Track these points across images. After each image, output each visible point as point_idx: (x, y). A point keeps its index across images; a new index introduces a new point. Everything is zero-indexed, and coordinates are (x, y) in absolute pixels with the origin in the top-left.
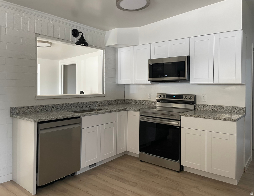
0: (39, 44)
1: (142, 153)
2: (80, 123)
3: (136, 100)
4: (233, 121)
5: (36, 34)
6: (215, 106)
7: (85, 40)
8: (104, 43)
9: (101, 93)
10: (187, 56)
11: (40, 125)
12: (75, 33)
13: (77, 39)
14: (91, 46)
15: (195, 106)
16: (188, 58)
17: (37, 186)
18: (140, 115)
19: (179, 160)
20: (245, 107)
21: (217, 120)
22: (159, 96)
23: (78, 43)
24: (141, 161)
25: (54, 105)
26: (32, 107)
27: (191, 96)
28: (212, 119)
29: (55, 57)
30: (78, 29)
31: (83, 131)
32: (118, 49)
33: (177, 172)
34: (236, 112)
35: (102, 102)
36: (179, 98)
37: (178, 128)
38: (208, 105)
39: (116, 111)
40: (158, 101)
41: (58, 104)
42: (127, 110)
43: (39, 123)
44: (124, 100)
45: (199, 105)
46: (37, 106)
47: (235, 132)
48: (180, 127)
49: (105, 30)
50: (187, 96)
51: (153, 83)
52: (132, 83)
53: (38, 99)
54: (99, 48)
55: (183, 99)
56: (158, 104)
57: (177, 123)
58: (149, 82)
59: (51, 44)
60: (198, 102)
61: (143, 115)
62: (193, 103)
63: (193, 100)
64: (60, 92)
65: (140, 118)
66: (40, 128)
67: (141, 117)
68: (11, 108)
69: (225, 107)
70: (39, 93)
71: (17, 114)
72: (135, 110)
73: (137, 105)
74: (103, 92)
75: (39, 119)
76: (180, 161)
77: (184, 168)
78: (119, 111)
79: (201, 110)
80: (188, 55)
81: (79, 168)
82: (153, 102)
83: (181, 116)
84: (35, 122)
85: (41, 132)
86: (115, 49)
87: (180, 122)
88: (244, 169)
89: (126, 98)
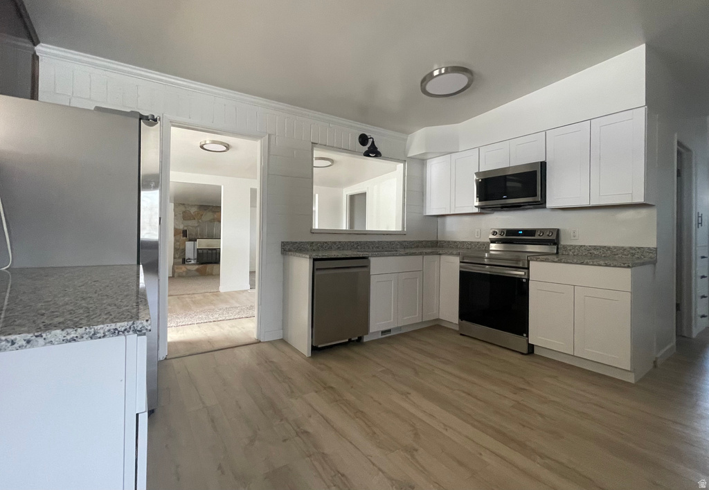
0: (316, 163)
1: (464, 322)
2: (367, 266)
3: (455, 242)
4: (625, 267)
5: (312, 143)
6: (595, 248)
7: (377, 148)
8: (405, 153)
9: (400, 229)
10: (541, 162)
11: (316, 262)
12: (363, 139)
13: (366, 148)
14: (386, 159)
15: (558, 249)
16: (543, 165)
17: (312, 345)
18: (461, 262)
19: (525, 335)
20: (655, 247)
21: (595, 265)
22: (494, 233)
23: (367, 154)
24: (461, 335)
25: (335, 243)
26: (308, 243)
27: (551, 230)
28: (585, 264)
29: (337, 184)
30: (367, 134)
31: (372, 278)
32: (428, 161)
33: (522, 354)
34: (636, 256)
35: (401, 243)
36: (528, 236)
37: (524, 280)
38: (581, 246)
39: (421, 254)
40: (493, 241)
41: (340, 242)
42: (440, 254)
43: (315, 260)
44: (437, 242)
45: (565, 247)
46: (313, 243)
47: (628, 287)
48: (528, 280)
49: (408, 133)
50: (543, 231)
51: (483, 211)
52: (449, 213)
53: (313, 232)
54: (398, 160)
55: (536, 237)
56: (493, 246)
57: (523, 273)
58: (476, 210)
59: (332, 161)
60: (563, 242)
61: (465, 261)
62: (555, 242)
63: (554, 237)
64: (344, 226)
65: (461, 267)
66: (316, 267)
67: (462, 264)
68: (282, 242)
69: (615, 248)
70: (316, 226)
71: (290, 250)
72: (452, 254)
73: (457, 247)
74: (403, 227)
75: (315, 255)
76: (527, 336)
77: (535, 348)
78: (427, 254)
79: (568, 255)
80: (544, 160)
81: (367, 331)
82: (484, 244)
83: (528, 261)
84: (310, 258)
85: (317, 273)
86: (422, 161)
87: (526, 271)
88: (655, 362)
89: (439, 239)
